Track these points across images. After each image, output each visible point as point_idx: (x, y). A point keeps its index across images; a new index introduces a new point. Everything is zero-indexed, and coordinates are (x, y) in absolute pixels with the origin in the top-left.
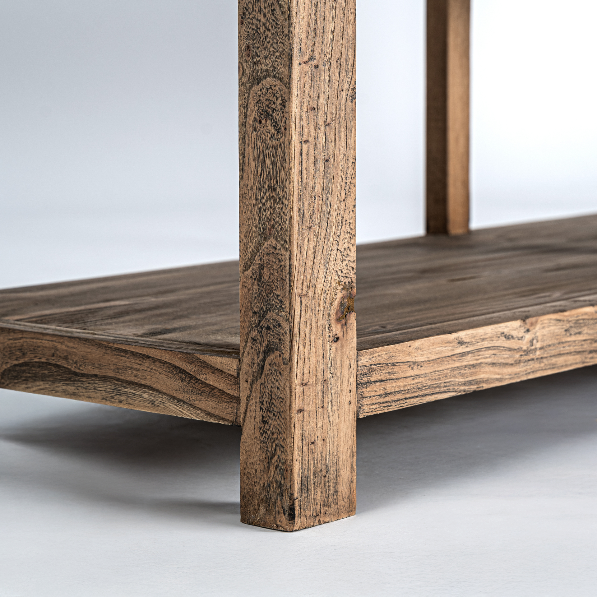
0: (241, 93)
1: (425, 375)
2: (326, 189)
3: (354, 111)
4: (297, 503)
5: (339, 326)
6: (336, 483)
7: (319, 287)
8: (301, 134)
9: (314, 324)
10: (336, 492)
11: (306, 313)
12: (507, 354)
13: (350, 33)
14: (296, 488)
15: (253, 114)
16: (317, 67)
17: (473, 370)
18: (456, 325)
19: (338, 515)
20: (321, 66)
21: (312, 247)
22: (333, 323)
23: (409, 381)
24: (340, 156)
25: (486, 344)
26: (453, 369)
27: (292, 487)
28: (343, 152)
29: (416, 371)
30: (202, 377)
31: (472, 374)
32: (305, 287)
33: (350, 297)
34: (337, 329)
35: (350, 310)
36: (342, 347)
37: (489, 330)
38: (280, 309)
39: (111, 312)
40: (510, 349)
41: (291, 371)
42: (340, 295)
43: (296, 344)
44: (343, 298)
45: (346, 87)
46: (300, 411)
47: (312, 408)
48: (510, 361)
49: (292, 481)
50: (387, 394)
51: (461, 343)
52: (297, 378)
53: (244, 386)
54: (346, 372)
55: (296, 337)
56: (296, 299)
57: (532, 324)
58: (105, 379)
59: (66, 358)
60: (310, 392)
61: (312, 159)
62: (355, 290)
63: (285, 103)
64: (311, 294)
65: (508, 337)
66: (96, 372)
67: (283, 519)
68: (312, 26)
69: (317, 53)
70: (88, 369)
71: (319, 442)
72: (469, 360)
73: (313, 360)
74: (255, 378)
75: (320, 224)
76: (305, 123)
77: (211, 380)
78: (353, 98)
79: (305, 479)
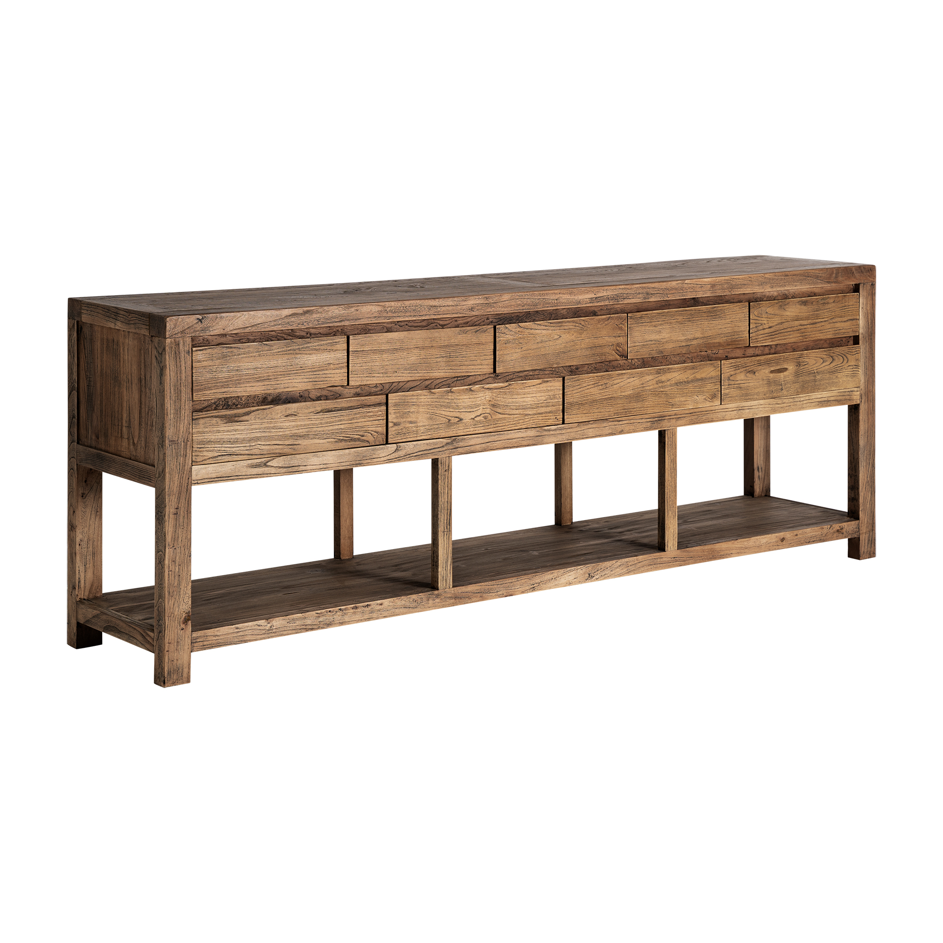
0: (155, 555)
1: (221, 639)
2: (179, 584)
3: (190, 560)
4: (166, 679)
5: (184, 625)
6: (182, 673)
7: (176, 613)
8: (169, 569)
9: (173, 625)
10: (182, 676)
11: (170, 621)
12: (259, 631)
13: (189, 537)
14: (166, 675)
15: (158, 562)
16: (175, 549)
17: (243, 637)
18: (238, 622)
19: (183, 683)
20: (177, 548)
21: (173, 602)
22: (181, 624)
23: (214, 641)
24: (185, 574)
25: (249, 628)
26: (233, 637)
27: (164, 674)
28: (186, 572)
29: (217, 638)
30: (146, 637)
31: (242, 638)
32: (170, 614)
33: (189, 616)
34: (183, 626)
35: (188, 620)
36: (185, 631)
37: (250, 624)
38: (162, 620)
39: (145, 607)
40: (260, 630)
41: (164, 639)
42: (184, 616)
43: (166, 631)
44: (185, 616)
45: (187, 553)
46: (167, 651)
47: (173, 650)
48: (260, 633)
49: (164, 672)
50: (204, 646)
51: (237, 628)
52: (167, 641)
53: (155, 642)
54: (186, 639)
55: (166, 629)
56: (167, 618)
57: (271, 621)
58: (126, 634)
59: (118, 626)
60: (172, 646)
61: (173, 576)
62: (191, 614)
63: (164, 560)
64: (172, 616)
65: (259, 626)
66: (124, 631)
67: (162, 684)
68: (173, 537)
69: (175, 545)
70: (122, 630)
71: (175, 661)
72: (241, 634)
73: (173, 636)
74: (157, 640)
75: (177, 595)
76: (170, 565)
77: (149, 639)
78: (190, 556)
79: (169, 672)
